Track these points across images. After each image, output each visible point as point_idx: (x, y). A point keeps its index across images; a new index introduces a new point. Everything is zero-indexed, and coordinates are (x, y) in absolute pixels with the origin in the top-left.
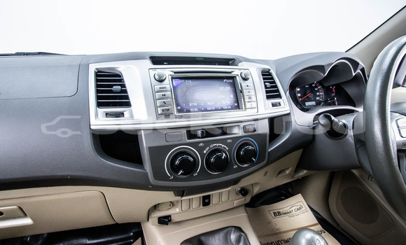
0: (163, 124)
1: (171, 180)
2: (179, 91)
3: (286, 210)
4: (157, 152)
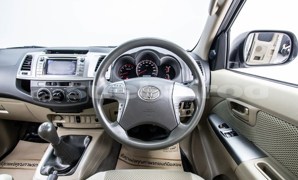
2: (49, 66)
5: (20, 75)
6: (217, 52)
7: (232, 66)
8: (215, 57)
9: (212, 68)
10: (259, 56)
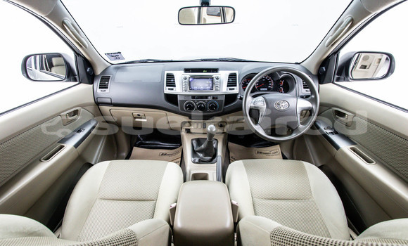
0: (187, 93)
1: (185, 111)
2: (192, 83)
3: (268, 152)
4: (183, 102)
5: (167, 91)
6: (326, 69)
7: (338, 80)
8: (325, 73)
9: (321, 82)
10: (365, 64)
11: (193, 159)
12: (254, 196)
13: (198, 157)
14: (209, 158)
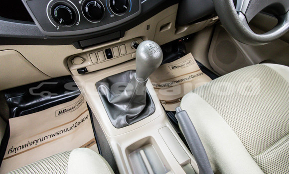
1: (59, 30)
3: (180, 64)
11: (115, 122)
12: (254, 152)
13: (122, 113)
14: (140, 108)
